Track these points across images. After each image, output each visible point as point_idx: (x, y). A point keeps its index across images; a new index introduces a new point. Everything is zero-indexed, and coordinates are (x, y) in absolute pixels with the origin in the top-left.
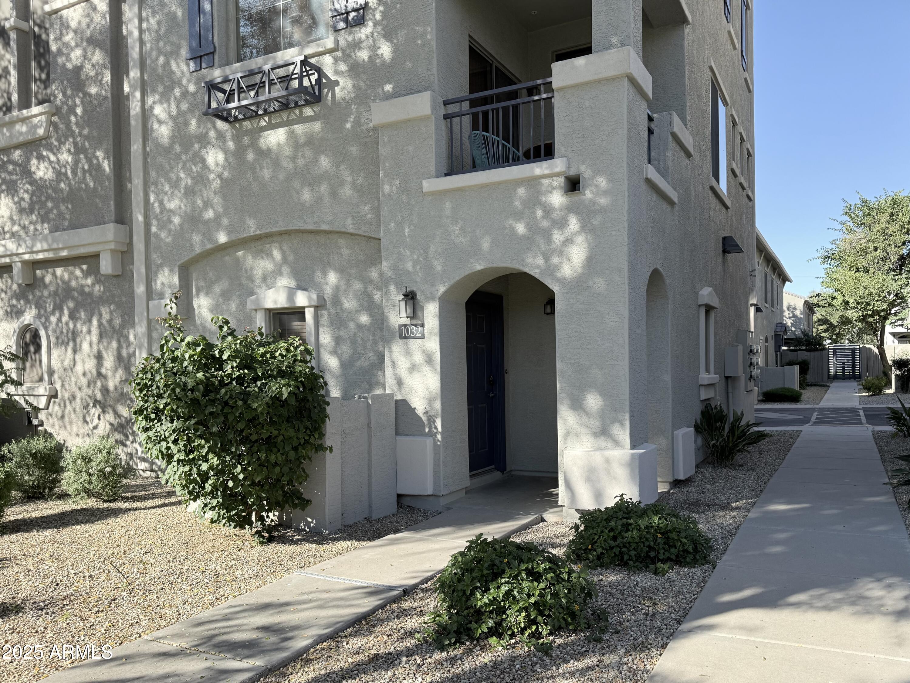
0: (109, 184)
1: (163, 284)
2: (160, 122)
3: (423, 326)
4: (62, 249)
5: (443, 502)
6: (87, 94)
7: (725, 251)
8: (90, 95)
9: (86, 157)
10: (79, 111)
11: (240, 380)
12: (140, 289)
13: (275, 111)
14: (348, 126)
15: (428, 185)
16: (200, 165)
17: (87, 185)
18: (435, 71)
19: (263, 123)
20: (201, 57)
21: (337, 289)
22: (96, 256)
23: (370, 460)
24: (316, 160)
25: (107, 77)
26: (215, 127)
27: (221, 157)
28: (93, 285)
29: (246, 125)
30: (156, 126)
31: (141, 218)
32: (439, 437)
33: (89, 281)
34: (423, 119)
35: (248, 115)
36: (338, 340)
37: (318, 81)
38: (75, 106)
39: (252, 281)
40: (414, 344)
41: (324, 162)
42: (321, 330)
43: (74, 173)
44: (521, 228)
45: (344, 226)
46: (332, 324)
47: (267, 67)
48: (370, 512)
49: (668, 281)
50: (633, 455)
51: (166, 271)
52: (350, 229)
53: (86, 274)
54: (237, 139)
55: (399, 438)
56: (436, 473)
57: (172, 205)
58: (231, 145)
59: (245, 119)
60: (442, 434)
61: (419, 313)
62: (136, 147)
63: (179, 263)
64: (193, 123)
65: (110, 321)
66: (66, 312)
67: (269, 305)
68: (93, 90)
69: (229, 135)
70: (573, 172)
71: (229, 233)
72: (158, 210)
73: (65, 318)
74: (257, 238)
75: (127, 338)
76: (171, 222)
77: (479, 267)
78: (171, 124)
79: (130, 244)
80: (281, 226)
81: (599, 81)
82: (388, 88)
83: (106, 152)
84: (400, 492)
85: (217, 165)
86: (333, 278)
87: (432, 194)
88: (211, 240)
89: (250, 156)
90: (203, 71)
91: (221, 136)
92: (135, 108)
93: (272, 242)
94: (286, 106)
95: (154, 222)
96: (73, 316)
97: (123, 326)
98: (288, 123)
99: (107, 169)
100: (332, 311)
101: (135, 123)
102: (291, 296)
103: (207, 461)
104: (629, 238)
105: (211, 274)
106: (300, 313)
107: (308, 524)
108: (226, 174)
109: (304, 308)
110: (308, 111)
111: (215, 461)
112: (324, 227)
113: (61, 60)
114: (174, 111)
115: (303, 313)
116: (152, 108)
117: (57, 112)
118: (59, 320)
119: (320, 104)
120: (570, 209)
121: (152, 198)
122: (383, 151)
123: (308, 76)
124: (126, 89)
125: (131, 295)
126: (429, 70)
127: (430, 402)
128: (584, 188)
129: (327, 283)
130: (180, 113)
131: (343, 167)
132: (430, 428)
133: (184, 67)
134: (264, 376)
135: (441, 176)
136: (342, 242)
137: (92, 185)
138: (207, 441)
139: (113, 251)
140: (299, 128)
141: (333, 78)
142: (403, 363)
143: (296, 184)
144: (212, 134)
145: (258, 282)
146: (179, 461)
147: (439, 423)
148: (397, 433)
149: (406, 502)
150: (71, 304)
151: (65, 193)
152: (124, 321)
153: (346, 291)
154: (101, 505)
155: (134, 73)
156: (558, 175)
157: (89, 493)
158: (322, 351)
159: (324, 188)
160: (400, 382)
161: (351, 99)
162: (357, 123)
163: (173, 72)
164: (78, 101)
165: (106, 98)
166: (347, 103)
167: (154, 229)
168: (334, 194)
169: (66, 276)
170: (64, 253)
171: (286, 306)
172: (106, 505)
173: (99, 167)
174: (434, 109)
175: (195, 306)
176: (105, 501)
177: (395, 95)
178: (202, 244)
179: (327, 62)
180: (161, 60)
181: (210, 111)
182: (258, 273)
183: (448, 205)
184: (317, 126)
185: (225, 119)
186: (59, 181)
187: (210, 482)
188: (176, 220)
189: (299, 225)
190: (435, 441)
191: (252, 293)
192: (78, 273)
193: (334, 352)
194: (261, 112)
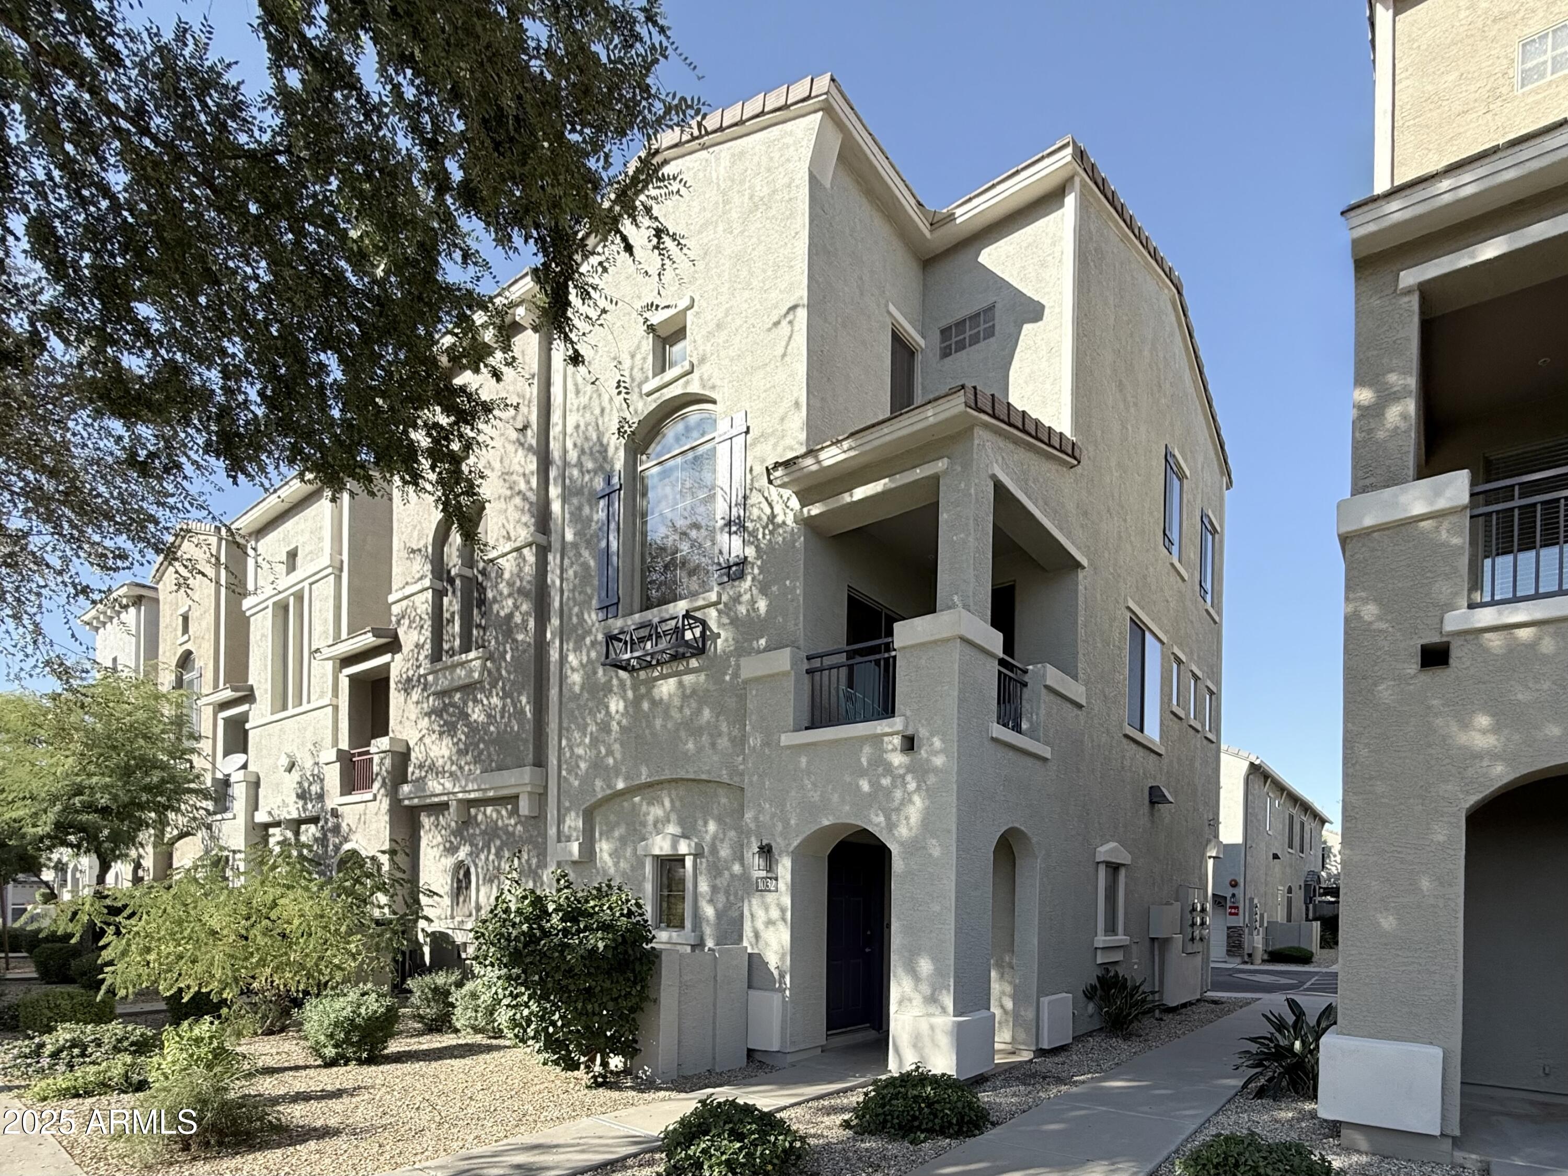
0: (529, 727)
1: (570, 827)
2: (573, 670)
3: (776, 879)
4: (490, 789)
5: (790, 1059)
6: (515, 641)
7: (1152, 803)
8: (517, 641)
9: (512, 701)
10: (508, 657)
11: (565, 931)
12: (552, 831)
13: (666, 662)
14: (728, 678)
15: (787, 739)
16: (603, 712)
17: (512, 728)
18: (801, 626)
19: (656, 674)
20: (607, 607)
21: (715, 838)
22: (517, 797)
23: (715, 1013)
24: (699, 712)
25: (531, 624)
26: (617, 676)
27: (621, 705)
28: (516, 824)
29: (642, 674)
30: (569, 672)
31: (555, 762)
32: (787, 993)
33: (512, 822)
34: (785, 674)
35: (644, 664)
36: (714, 889)
37: (703, 633)
38: (505, 652)
39: (645, 826)
40: (770, 898)
41: (707, 713)
42: (700, 878)
43: (502, 717)
44: (865, 786)
45: (720, 776)
46: (709, 872)
47: (656, 620)
48: (714, 1065)
49: (1034, 840)
50: (954, 1022)
51: (573, 814)
52: (725, 779)
53: (510, 815)
54: (635, 688)
55: (751, 992)
56: (783, 1029)
57: (580, 751)
58: (630, 694)
59: (641, 668)
60: (790, 989)
61: (774, 867)
62: (554, 693)
63: (583, 807)
64: (600, 672)
65: (528, 861)
66: (493, 850)
67: (657, 852)
68: (520, 637)
69: (628, 683)
70: (909, 732)
71: (626, 779)
72: (568, 755)
73: (491, 857)
74: (649, 785)
75: (540, 877)
76: (578, 766)
77: (826, 823)
78: (582, 672)
79: (546, 787)
80: (667, 775)
81: (935, 642)
82: (763, 642)
83: (528, 698)
84: (750, 1047)
85: (617, 712)
86: (712, 827)
87: (788, 747)
88: (609, 786)
89: (646, 706)
90: (610, 621)
91: (622, 684)
92: (554, 655)
93: (662, 790)
94: (675, 658)
95: (564, 767)
96: (499, 856)
97: (538, 866)
98: (677, 674)
99: (529, 715)
100: (710, 859)
101: (554, 669)
102: (674, 845)
103: (529, 1007)
104: (958, 799)
105: (612, 818)
106: (681, 860)
107: (645, 1072)
108: (624, 722)
109: (684, 855)
110: (694, 663)
111: (534, 1007)
112: (704, 777)
113: (496, 607)
114: (585, 660)
115: (683, 861)
116: (567, 656)
117: (490, 657)
118: (487, 859)
119: (704, 656)
120: (909, 769)
121: (564, 743)
122: (750, 706)
123: (691, 629)
124: (549, 635)
125: (545, 836)
126: (796, 625)
127: (783, 956)
128: (920, 748)
129: (706, 832)
130: (590, 661)
131: (721, 718)
132: (780, 983)
133: (594, 616)
134: (586, 928)
135: (800, 730)
136: (721, 791)
137: (516, 728)
138: (527, 988)
139: (530, 793)
140: (688, 679)
141: (716, 631)
142: (761, 915)
143: (683, 734)
144: (615, 682)
145: (650, 828)
146: (508, 1006)
147: (788, 979)
148: (750, 987)
149: (757, 1056)
150: (498, 843)
151: (494, 735)
152: (539, 861)
153: (722, 841)
154: (486, 1041)
155: (555, 622)
156: (897, 733)
157: (477, 1030)
158: (700, 899)
159: (705, 738)
160: (757, 936)
161: (731, 652)
162: (736, 675)
163: (585, 621)
164: (508, 647)
165: (529, 644)
166: (727, 655)
167: (564, 773)
168: (713, 745)
169: (494, 816)
170: (491, 794)
171: (670, 853)
172: (489, 1042)
173: (522, 712)
174: (794, 664)
175: (598, 850)
176: (490, 1038)
177: (768, 649)
178: (602, 789)
179: (712, 616)
180: (576, 609)
181: (608, 661)
182: (650, 819)
183: (804, 760)
184: (702, 677)
185: (624, 669)
186: (489, 724)
187: (533, 1027)
188: (583, 765)
189: (682, 774)
190: (784, 998)
191: (644, 839)
192: (504, 812)
193: (711, 901)
194: (654, 662)
